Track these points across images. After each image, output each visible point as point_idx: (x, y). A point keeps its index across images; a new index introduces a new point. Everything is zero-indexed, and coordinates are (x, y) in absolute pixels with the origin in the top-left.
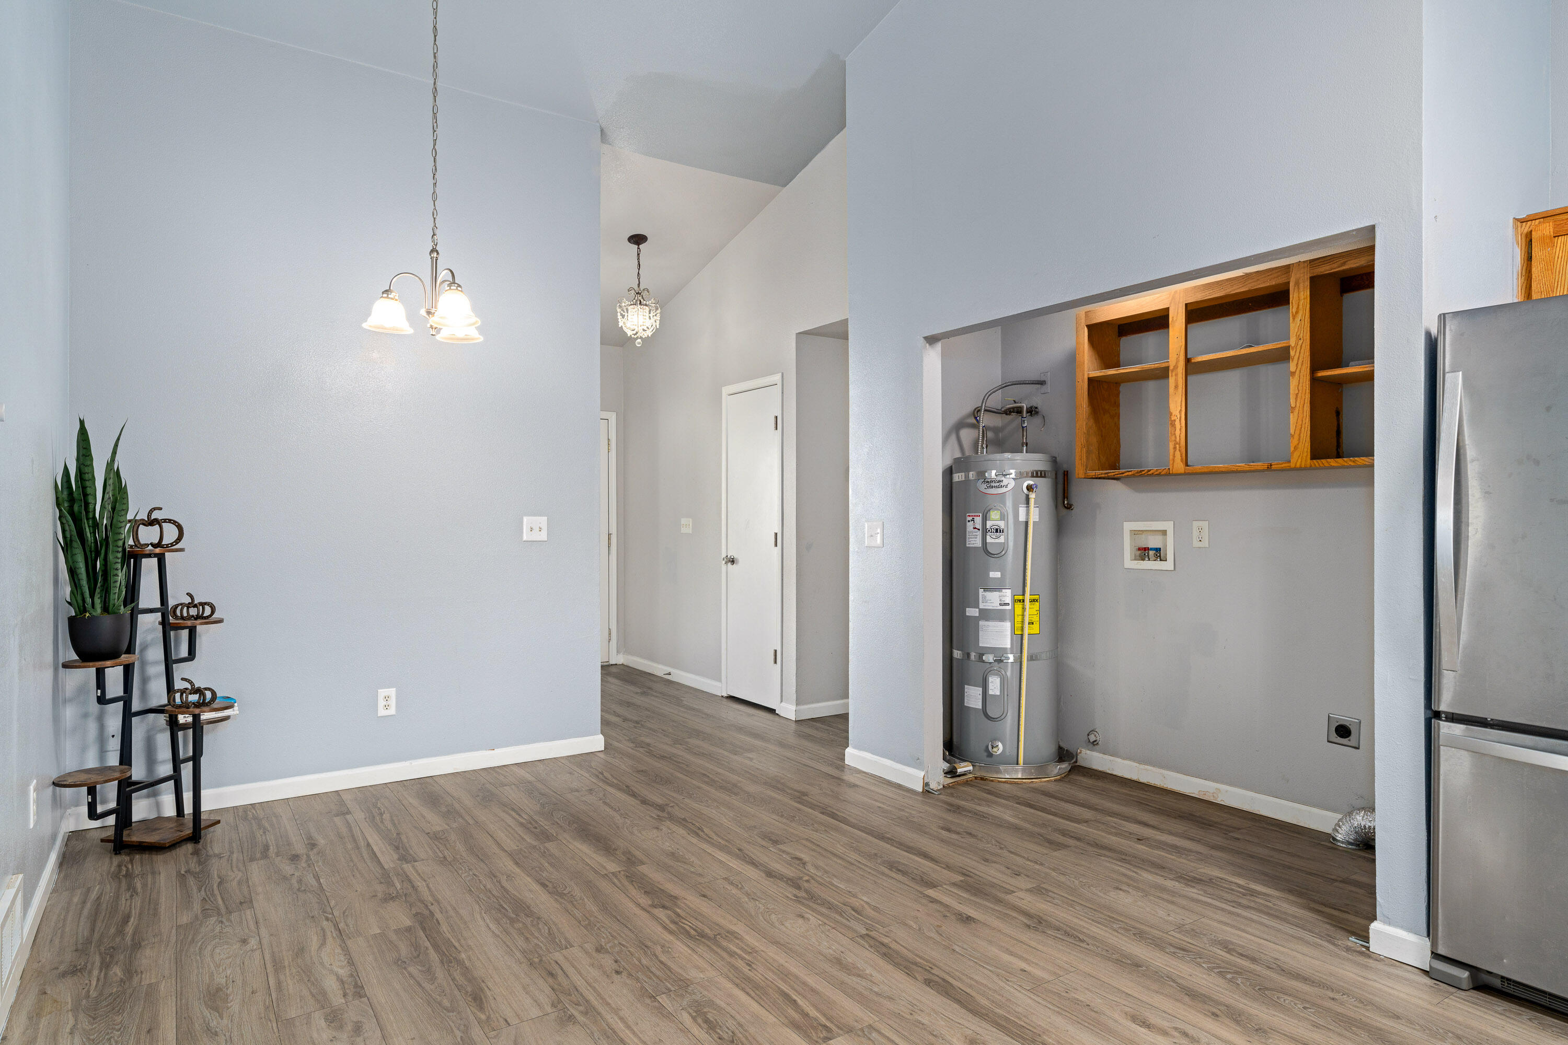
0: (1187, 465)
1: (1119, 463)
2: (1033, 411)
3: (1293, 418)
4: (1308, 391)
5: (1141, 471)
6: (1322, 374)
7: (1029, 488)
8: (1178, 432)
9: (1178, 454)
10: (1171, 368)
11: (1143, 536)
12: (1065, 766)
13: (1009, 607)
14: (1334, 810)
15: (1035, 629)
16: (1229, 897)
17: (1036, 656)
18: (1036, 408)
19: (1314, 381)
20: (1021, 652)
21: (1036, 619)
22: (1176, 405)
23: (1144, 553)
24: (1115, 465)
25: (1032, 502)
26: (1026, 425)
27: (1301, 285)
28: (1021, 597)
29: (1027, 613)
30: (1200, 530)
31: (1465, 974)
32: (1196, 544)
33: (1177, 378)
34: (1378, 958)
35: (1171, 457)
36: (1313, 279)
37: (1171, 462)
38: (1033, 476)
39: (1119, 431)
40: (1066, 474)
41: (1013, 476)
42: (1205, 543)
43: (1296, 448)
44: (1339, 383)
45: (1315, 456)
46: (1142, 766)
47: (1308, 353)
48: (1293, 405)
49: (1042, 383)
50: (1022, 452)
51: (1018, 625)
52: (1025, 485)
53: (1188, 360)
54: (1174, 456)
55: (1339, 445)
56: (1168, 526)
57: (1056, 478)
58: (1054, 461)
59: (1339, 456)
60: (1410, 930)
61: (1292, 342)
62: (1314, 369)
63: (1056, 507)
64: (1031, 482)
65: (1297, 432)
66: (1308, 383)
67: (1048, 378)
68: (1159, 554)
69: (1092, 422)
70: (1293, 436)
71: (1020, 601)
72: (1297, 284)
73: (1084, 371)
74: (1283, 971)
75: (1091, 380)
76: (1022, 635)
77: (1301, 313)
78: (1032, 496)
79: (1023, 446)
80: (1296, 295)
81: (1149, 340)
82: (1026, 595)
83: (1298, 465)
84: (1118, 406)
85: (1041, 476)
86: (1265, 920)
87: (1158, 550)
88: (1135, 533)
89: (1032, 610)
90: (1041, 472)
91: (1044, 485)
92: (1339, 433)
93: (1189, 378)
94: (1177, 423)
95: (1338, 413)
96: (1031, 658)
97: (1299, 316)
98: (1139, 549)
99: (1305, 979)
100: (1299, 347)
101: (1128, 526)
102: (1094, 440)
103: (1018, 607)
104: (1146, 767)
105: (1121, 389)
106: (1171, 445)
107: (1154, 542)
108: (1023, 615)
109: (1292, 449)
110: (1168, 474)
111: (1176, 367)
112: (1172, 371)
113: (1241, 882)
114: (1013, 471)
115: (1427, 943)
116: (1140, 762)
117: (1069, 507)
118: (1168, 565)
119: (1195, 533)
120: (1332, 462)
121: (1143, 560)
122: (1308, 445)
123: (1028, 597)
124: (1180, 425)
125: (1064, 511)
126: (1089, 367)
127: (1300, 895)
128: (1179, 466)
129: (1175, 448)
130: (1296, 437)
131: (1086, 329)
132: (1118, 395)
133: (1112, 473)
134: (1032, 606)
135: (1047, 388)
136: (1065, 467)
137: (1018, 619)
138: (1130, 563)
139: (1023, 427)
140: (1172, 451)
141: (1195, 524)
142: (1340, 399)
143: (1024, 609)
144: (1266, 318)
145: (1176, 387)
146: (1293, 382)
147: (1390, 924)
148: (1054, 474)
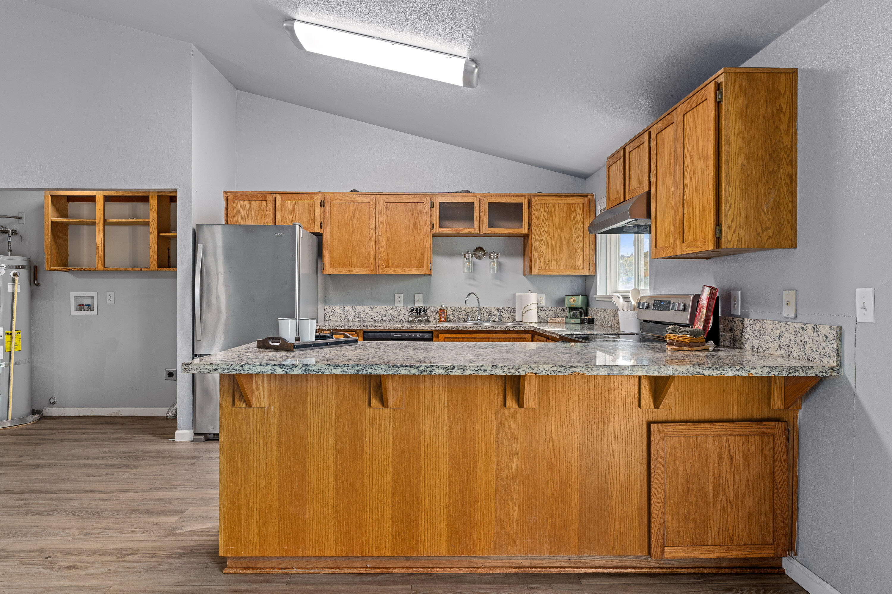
0: (104, 267)
1: (68, 263)
2: (14, 233)
3: (151, 251)
4: (157, 240)
5: (81, 269)
6: (161, 234)
7: (15, 274)
8: (100, 252)
9: (100, 262)
10: (97, 223)
11: (81, 299)
12: (37, 416)
13: (2, 338)
14: (167, 407)
15: (19, 348)
16: (125, 441)
17: (19, 362)
18: (16, 231)
19: (159, 237)
20: (10, 361)
21: (19, 343)
22: (99, 239)
23: (81, 307)
24: (66, 265)
25: (16, 282)
26: (11, 240)
27: (154, 198)
28: (9, 332)
29: (13, 340)
30: (110, 296)
31: (203, 437)
32: (108, 302)
33: (99, 228)
34: (178, 442)
35: (97, 263)
36: (158, 196)
37: (97, 265)
38: (16, 268)
39: (68, 248)
40: (36, 268)
41: (4, 268)
42: (113, 302)
43: (152, 263)
44: (169, 238)
45: (159, 266)
46: (81, 409)
47: (156, 225)
48: (151, 245)
49: (20, 218)
50: (8, 255)
51: (8, 347)
52: (12, 273)
53: (105, 220)
54: (98, 263)
55: (169, 262)
56: (94, 294)
57: (30, 269)
58: (29, 260)
59: (169, 267)
60: (188, 430)
61: (150, 220)
62: (159, 232)
63: (30, 285)
64: (16, 272)
65: (152, 257)
66: (157, 237)
67: (23, 216)
68: (89, 307)
69: (53, 243)
70: (151, 258)
71: (9, 334)
72: (152, 197)
73: (49, 217)
74: (144, 452)
75: (53, 222)
76: (10, 352)
77: (154, 208)
78: (17, 279)
79: (8, 251)
80: (152, 201)
81: (85, 206)
82: (13, 331)
83: (153, 270)
84: (67, 235)
85: (22, 268)
86: (139, 443)
87: (89, 305)
88: (76, 298)
89: (16, 339)
90: (22, 266)
91: (24, 274)
92: (169, 257)
93: (105, 227)
94: (100, 248)
95: (169, 250)
96: (16, 364)
97: (153, 210)
98: (79, 305)
99: (152, 452)
100: (153, 223)
101: (73, 295)
102: (54, 252)
103: (8, 338)
104: (83, 408)
105: (69, 227)
106: (97, 258)
107: (87, 302)
108: (11, 341)
109: (150, 263)
110: (95, 270)
111: (99, 223)
112: (97, 224)
113: (129, 436)
114: (4, 265)
115: (193, 431)
116: (79, 407)
117: (38, 285)
118: (95, 312)
119: (108, 297)
120: (166, 269)
121: (81, 310)
122: (156, 262)
123: (14, 331)
124: (101, 249)
125: (35, 287)
126: (51, 215)
127: (153, 434)
128: (100, 267)
129: (99, 259)
130: (152, 258)
131: (50, 196)
132: (67, 230)
133: (65, 268)
134: (16, 336)
135: (23, 221)
136: (35, 264)
137: (8, 344)
138: (73, 312)
139: (8, 241)
140: (97, 260)
141: (108, 293)
142: (169, 244)
143: (11, 338)
144: (140, 206)
145: (99, 232)
146: (151, 236)
147: (181, 430)
148: (29, 267)
